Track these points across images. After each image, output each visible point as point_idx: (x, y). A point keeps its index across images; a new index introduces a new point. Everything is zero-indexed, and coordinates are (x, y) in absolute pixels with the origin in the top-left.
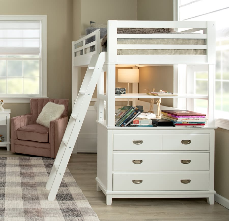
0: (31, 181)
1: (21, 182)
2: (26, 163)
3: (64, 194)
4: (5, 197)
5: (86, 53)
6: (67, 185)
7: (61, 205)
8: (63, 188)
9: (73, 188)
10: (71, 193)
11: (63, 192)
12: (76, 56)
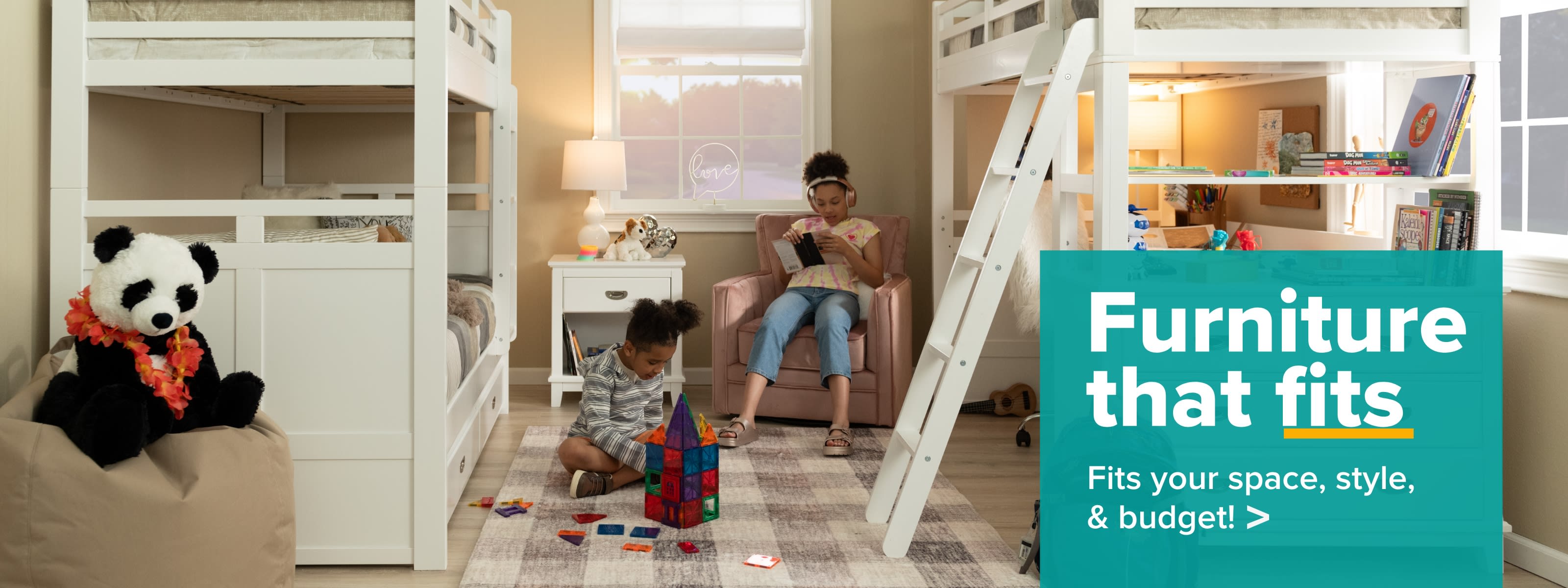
0: (802, 502)
1: (767, 505)
2: (769, 447)
3: (934, 543)
4: (715, 551)
5: (995, 36)
6: (941, 516)
7: (930, 577)
8: (927, 526)
9: (966, 524)
10: (961, 539)
11: (931, 538)
12: (947, 52)
